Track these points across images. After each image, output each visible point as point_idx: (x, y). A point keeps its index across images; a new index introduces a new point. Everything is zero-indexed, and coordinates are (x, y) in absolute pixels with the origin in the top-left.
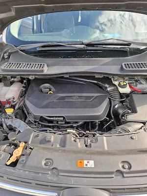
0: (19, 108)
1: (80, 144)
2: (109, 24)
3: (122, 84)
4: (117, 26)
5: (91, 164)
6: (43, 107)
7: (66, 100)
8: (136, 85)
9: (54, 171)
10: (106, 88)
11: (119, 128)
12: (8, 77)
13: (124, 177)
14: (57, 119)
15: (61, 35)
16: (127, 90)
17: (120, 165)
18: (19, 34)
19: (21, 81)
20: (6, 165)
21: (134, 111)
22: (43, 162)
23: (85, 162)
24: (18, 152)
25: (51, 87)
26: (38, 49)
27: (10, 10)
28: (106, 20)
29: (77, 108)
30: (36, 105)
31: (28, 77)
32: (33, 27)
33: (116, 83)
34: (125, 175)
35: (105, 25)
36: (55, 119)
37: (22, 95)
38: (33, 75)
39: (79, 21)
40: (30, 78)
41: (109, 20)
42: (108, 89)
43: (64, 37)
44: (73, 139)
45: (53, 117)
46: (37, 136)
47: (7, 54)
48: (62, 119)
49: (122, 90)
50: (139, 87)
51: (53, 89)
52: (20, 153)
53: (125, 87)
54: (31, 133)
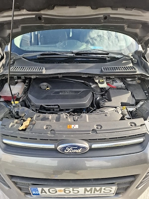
0: (23, 101)
1: (70, 119)
2: (98, 39)
3: (101, 81)
4: (105, 41)
5: (77, 126)
6: (42, 99)
7: (60, 94)
8: (113, 84)
9: (52, 132)
10: (91, 86)
11: (98, 110)
12: (15, 77)
13: (97, 133)
14: (53, 107)
15: (56, 47)
16: (104, 85)
17: (95, 127)
18: (20, 45)
19: (24, 82)
20: (19, 130)
21: (110, 100)
22: (45, 127)
23: (73, 126)
24: (26, 123)
25: (49, 85)
26: (38, 57)
27: (18, 28)
28: (96, 35)
29: (68, 99)
30: (37, 98)
31: (30, 77)
32: (31, 40)
33: (97, 81)
34: (98, 132)
35: (96, 40)
36: (51, 107)
37: (25, 92)
38: (34, 75)
39: (71, 36)
40: (32, 77)
41: (98, 36)
42: (92, 86)
43: (58, 48)
44: (65, 117)
45: (50, 105)
46: (39, 116)
47: (12, 60)
48: (57, 107)
49: (101, 86)
50: (115, 84)
51: (50, 86)
52: (28, 124)
53: (103, 83)
54: (35, 114)
